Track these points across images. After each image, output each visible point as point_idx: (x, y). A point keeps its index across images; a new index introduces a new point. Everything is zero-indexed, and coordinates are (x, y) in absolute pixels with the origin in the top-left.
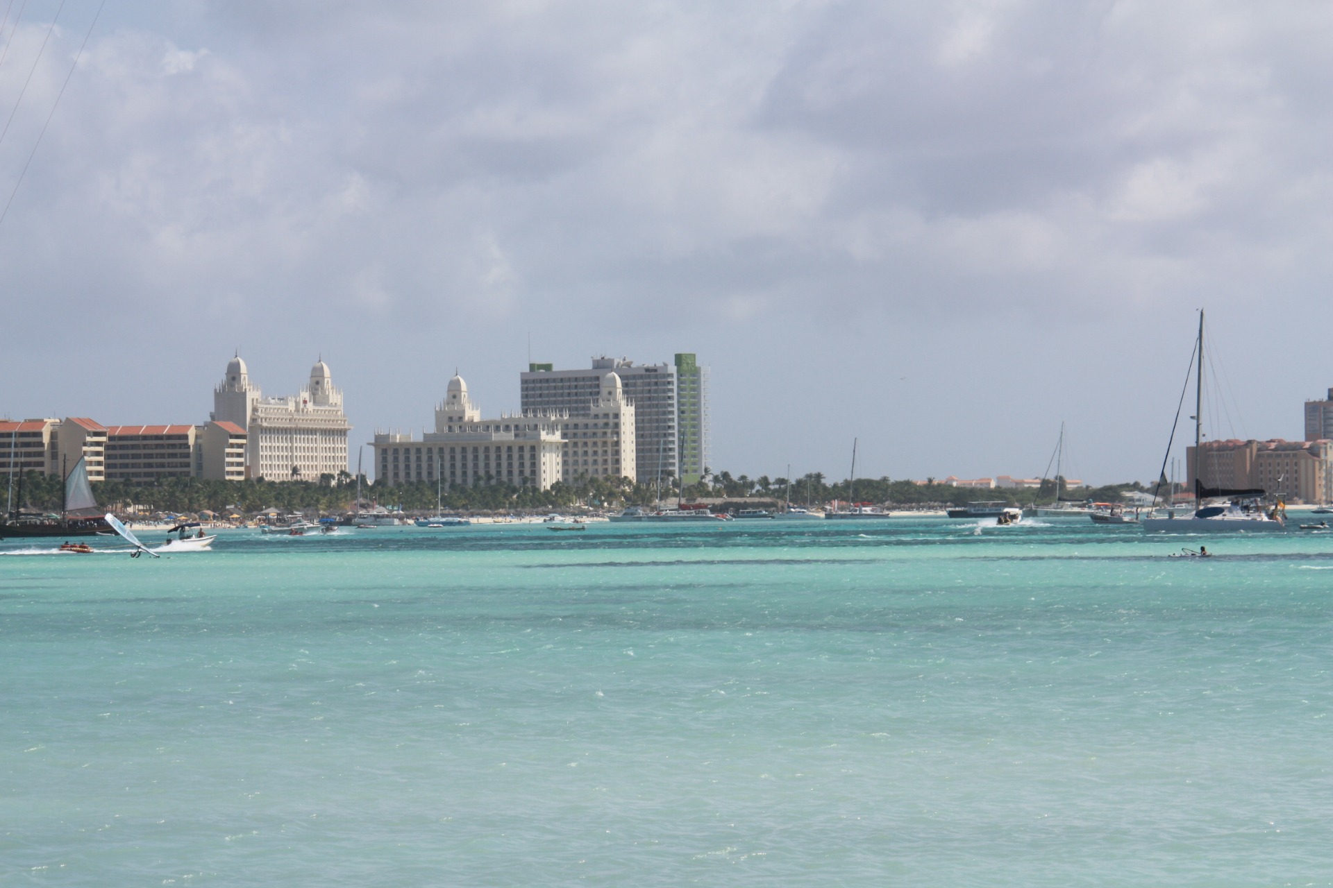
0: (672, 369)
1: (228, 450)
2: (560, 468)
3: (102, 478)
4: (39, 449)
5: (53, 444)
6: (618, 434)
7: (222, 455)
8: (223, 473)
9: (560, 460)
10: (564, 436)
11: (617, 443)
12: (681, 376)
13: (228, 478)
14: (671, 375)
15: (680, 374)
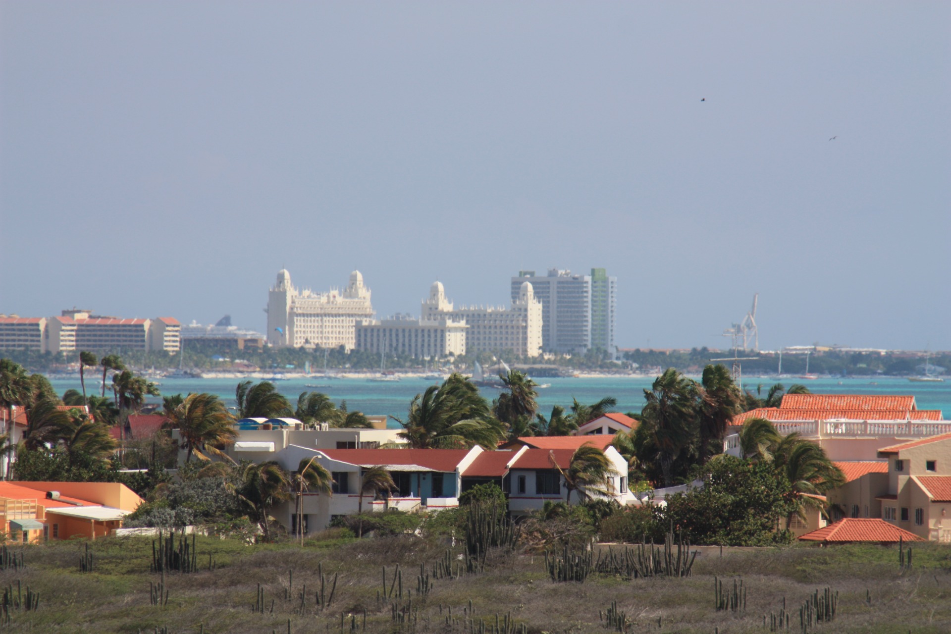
0: (588, 278)
1: (166, 333)
2: (464, 342)
3: (74, 348)
4: (38, 333)
5: (46, 330)
6: (526, 321)
7: (162, 336)
8: (162, 345)
9: (464, 338)
10: (467, 322)
11: (526, 327)
12: (595, 282)
13: (165, 349)
14: (587, 282)
15: (594, 282)
